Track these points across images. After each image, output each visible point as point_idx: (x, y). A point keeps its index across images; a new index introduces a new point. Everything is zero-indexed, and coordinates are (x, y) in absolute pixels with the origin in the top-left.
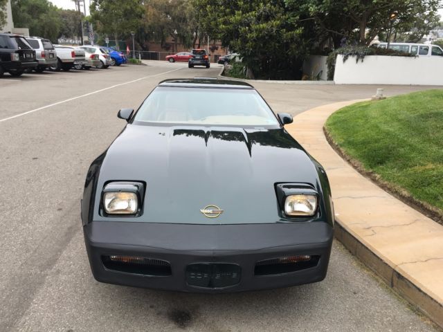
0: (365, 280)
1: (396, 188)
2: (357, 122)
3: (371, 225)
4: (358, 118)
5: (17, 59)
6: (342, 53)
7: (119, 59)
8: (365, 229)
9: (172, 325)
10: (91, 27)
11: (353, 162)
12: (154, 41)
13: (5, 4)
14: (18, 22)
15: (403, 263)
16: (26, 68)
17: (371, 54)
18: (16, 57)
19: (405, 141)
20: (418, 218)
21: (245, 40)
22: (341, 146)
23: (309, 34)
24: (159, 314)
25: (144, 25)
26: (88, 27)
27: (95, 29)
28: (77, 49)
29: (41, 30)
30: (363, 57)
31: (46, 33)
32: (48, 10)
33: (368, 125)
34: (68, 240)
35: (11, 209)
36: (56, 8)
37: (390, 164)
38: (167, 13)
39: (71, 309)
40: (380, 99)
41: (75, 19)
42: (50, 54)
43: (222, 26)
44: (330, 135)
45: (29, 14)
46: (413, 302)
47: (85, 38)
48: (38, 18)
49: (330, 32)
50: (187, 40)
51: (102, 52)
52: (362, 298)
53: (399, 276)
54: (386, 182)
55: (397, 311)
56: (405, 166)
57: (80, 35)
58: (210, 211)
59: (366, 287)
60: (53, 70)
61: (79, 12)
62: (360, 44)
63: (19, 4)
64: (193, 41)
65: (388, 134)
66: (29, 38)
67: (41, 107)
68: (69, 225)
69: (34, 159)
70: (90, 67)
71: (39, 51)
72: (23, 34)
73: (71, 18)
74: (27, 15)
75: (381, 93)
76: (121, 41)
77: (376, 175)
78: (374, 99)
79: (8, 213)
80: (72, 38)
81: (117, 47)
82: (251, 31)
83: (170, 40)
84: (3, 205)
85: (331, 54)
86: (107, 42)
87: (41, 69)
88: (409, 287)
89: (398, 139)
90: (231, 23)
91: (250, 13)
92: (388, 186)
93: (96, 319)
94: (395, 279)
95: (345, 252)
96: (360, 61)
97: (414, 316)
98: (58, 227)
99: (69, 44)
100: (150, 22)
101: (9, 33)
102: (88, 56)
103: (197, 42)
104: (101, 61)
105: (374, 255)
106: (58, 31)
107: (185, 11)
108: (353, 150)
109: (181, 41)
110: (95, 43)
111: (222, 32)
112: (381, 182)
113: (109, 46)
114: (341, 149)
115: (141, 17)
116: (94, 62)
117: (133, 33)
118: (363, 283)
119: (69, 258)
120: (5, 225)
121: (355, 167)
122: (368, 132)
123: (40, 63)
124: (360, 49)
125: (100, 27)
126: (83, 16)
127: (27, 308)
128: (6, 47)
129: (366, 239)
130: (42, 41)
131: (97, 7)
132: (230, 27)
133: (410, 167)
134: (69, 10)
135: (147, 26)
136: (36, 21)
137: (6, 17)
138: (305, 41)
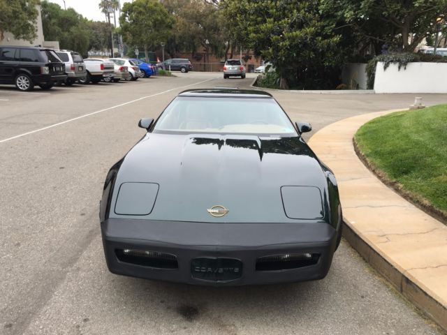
0: (375, 285)
1: (418, 197)
2: (387, 132)
3: (386, 233)
4: (390, 128)
5: (47, 73)
6: (382, 60)
7: (148, 70)
8: (379, 236)
9: (180, 318)
10: (121, 38)
11: (377, 172)
12: (184, 51)
13: (36, 18)
14: (48, 36)
15: (412, 269)
16: (56, 81)
17: (415, 60)
18: (46, 70)
19: (433, 151)
20: (437, 227)
21: (277, 49)
22: (368, 156)
23: (348, 41)
24: (169, 308)
25: (175, 36)
26: (117, 39)
27: (125, 40)
28: (106, 61)
29: (71, 42)
30: (405, 64)
31: (76, 45)
32: (78, 23)
33: (399, 135)
34: (89, 242)
35: (38, 213)
36: (86, 20)
37: (414, 174)
38: (198, 23)
39: (88, 301)
40: (419, 108)
41: (105, 31)
42: (79, 66)
43: (252, 35)
44: (358, 146)
45: (59, 26)
46: (420, 307)
47: (115, 50)
48: (69, 31)
49: (371, 39)
50: (220, 50)
51: (132, 64)
52: (369, 301)
53: (408, 281)
54: (408, 192)
55: (402, 314)
56: (430, 175)
57: (110, 47)
58: (217, 211)
59: (375, 292)
60: (82, 83)
61: (109, 24)
62: (402, 51)
63: (50, 18)
64: (225, 51)
65: (417, 143)
66: (58, 51)
67: (69, 119)
68: (91, 229)
69: (61, 168)
70: (119, 79)
71: (69, 64)
72: (53, 47)
73: (101, 30)
74: (57, 29)
75: (419, 102)
76: (151, 52)
77: (399, 185)
78: (412, 109)
79: (35, 217)
80: (102, 51)
81: (146, 58)
82: (283, 39)
83: (201, 50)
84: (31, 210)
85: (371, 62)
86: (137, 53)
87: (70, 82)
88: (417, 292)
89: (427, 148)
90: (262, 32)
91: (283, 21)
92: (410, 196)
93: (110, 311)
94: (404, 284)
95: (358, 259)
96: (402, 68)
97: (420, 320)
98: (81, 230)
99: (99, 56)
100: (180, 33)
101: (40, 46)
102: (117, 68)
103: (230, 51)
104: (130, 73)
105: (385, 261)
106: (88, 43)
107: (218, 20)
108: (379, 160)
109: (212, 51)
110: (126, 55)
111: (254, 41)
112: (404, 191)
113: (139, 58)
114: (367, 159)
115: (171, 28)
116: (123, 74)
117: (163, 44)
118: (372, 288)
119: (89, 257)
120: (31, 227)
121: (379, 177)
122: (397, 141)
123: (69, 75)
124: (402, 56)
125: (130, 38)
126: (113, 28)
127: (49, 299)
128: (36, 61)
129: (379, 246)
130: (72, 54)
131: (127, 18)
132: (262, 35)
133: (435, 176)
134: (99, 22)
135: (177, 37)
136: (66, 34)
137: (37, 31)
138: (343, 49)
